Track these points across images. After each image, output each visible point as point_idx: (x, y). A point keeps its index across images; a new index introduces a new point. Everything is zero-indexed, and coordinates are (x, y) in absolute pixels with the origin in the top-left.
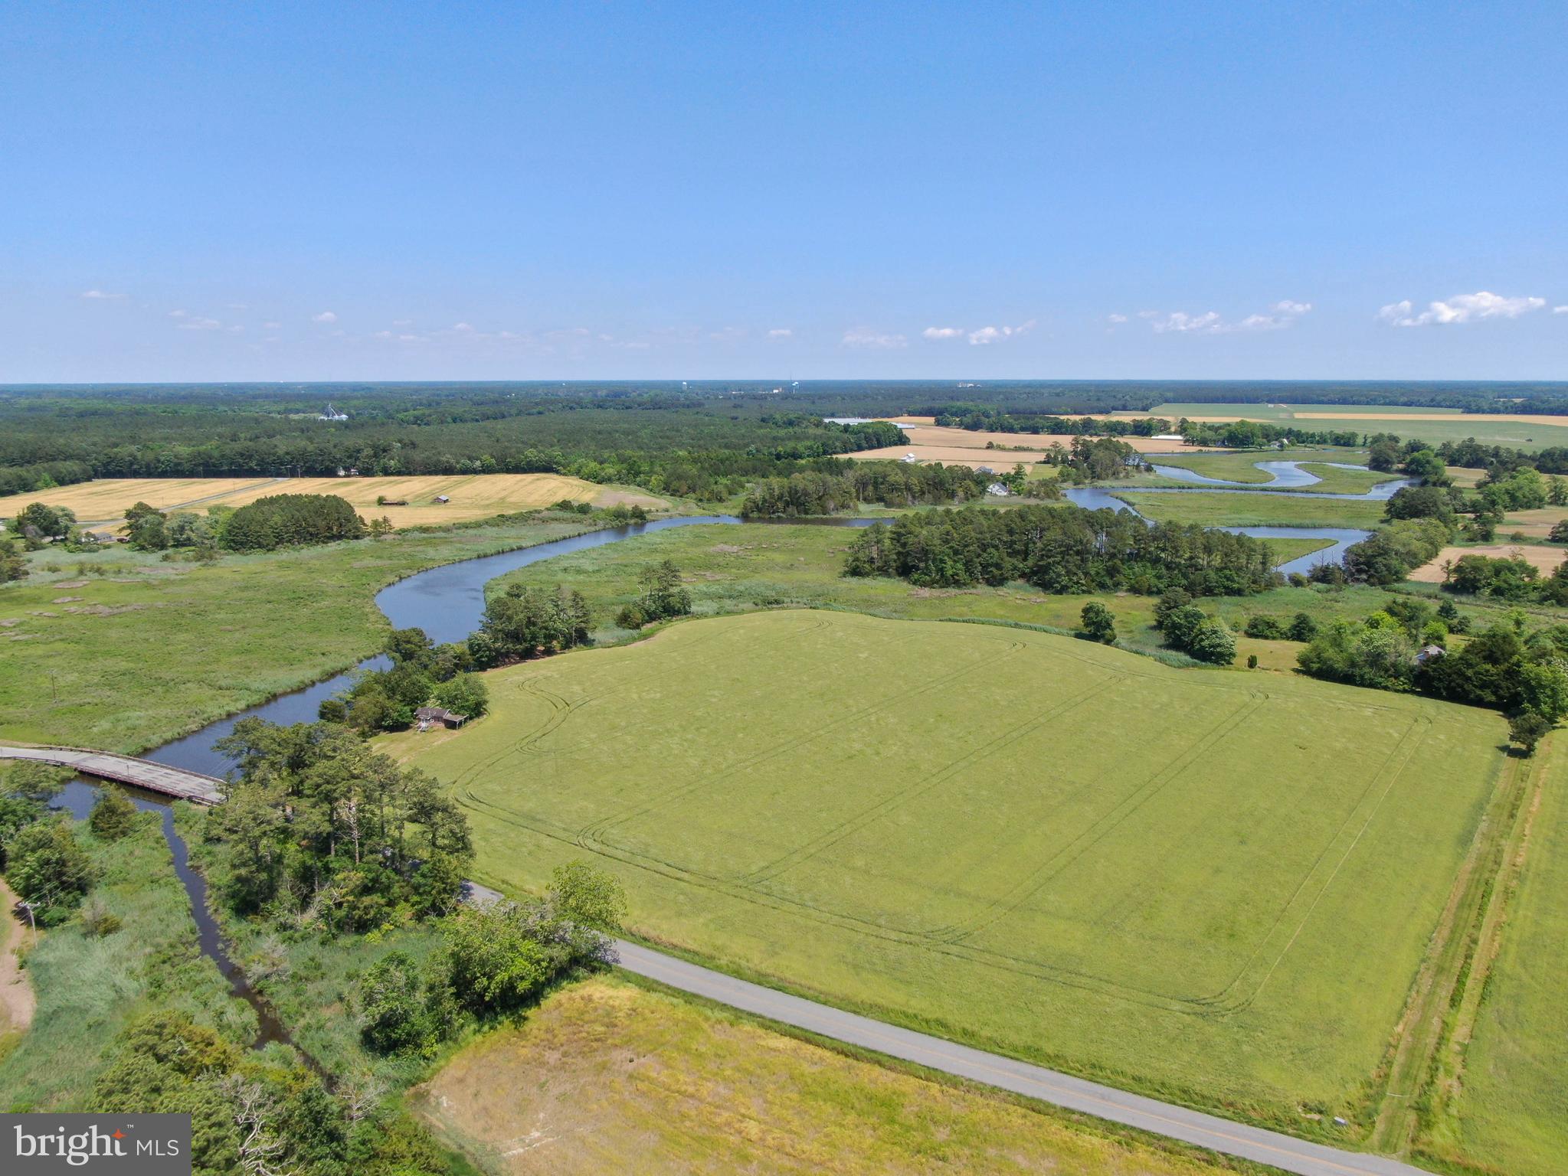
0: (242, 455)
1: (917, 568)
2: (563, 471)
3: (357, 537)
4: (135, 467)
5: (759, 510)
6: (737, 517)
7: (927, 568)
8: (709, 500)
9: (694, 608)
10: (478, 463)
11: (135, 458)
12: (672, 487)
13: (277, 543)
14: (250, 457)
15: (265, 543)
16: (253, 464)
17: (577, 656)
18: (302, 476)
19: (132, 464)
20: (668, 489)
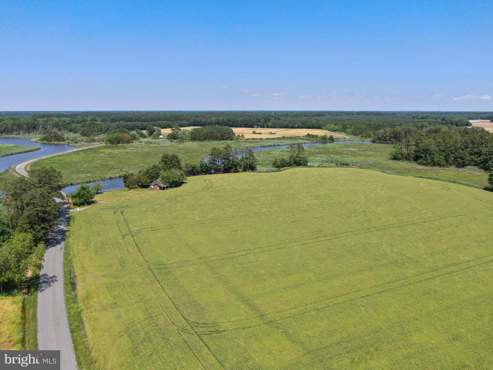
0: (228, 120)
1: (421, 157)
2: (323, 128)
3: (231, 140)
4: (201, 123)
5: (380, 139)
6: (371, 142)
7: (426, 157)
8: (365, 137)
9: (309, 164)
10: (296, 125)
11: (201, 121)
12: (354, 132)
13: (204, 139)
14: (230, 121)
15: (200, 139)
16: (230, 123)
17: (249, 175)
18: (243, 127)
19: (200, 122)
20: (354, 133)
